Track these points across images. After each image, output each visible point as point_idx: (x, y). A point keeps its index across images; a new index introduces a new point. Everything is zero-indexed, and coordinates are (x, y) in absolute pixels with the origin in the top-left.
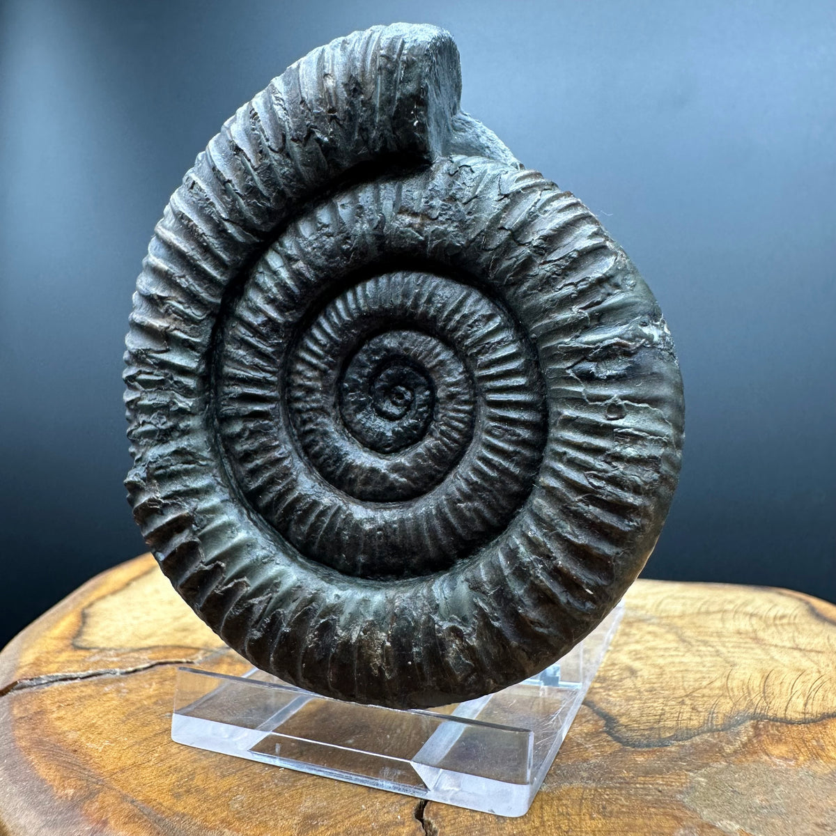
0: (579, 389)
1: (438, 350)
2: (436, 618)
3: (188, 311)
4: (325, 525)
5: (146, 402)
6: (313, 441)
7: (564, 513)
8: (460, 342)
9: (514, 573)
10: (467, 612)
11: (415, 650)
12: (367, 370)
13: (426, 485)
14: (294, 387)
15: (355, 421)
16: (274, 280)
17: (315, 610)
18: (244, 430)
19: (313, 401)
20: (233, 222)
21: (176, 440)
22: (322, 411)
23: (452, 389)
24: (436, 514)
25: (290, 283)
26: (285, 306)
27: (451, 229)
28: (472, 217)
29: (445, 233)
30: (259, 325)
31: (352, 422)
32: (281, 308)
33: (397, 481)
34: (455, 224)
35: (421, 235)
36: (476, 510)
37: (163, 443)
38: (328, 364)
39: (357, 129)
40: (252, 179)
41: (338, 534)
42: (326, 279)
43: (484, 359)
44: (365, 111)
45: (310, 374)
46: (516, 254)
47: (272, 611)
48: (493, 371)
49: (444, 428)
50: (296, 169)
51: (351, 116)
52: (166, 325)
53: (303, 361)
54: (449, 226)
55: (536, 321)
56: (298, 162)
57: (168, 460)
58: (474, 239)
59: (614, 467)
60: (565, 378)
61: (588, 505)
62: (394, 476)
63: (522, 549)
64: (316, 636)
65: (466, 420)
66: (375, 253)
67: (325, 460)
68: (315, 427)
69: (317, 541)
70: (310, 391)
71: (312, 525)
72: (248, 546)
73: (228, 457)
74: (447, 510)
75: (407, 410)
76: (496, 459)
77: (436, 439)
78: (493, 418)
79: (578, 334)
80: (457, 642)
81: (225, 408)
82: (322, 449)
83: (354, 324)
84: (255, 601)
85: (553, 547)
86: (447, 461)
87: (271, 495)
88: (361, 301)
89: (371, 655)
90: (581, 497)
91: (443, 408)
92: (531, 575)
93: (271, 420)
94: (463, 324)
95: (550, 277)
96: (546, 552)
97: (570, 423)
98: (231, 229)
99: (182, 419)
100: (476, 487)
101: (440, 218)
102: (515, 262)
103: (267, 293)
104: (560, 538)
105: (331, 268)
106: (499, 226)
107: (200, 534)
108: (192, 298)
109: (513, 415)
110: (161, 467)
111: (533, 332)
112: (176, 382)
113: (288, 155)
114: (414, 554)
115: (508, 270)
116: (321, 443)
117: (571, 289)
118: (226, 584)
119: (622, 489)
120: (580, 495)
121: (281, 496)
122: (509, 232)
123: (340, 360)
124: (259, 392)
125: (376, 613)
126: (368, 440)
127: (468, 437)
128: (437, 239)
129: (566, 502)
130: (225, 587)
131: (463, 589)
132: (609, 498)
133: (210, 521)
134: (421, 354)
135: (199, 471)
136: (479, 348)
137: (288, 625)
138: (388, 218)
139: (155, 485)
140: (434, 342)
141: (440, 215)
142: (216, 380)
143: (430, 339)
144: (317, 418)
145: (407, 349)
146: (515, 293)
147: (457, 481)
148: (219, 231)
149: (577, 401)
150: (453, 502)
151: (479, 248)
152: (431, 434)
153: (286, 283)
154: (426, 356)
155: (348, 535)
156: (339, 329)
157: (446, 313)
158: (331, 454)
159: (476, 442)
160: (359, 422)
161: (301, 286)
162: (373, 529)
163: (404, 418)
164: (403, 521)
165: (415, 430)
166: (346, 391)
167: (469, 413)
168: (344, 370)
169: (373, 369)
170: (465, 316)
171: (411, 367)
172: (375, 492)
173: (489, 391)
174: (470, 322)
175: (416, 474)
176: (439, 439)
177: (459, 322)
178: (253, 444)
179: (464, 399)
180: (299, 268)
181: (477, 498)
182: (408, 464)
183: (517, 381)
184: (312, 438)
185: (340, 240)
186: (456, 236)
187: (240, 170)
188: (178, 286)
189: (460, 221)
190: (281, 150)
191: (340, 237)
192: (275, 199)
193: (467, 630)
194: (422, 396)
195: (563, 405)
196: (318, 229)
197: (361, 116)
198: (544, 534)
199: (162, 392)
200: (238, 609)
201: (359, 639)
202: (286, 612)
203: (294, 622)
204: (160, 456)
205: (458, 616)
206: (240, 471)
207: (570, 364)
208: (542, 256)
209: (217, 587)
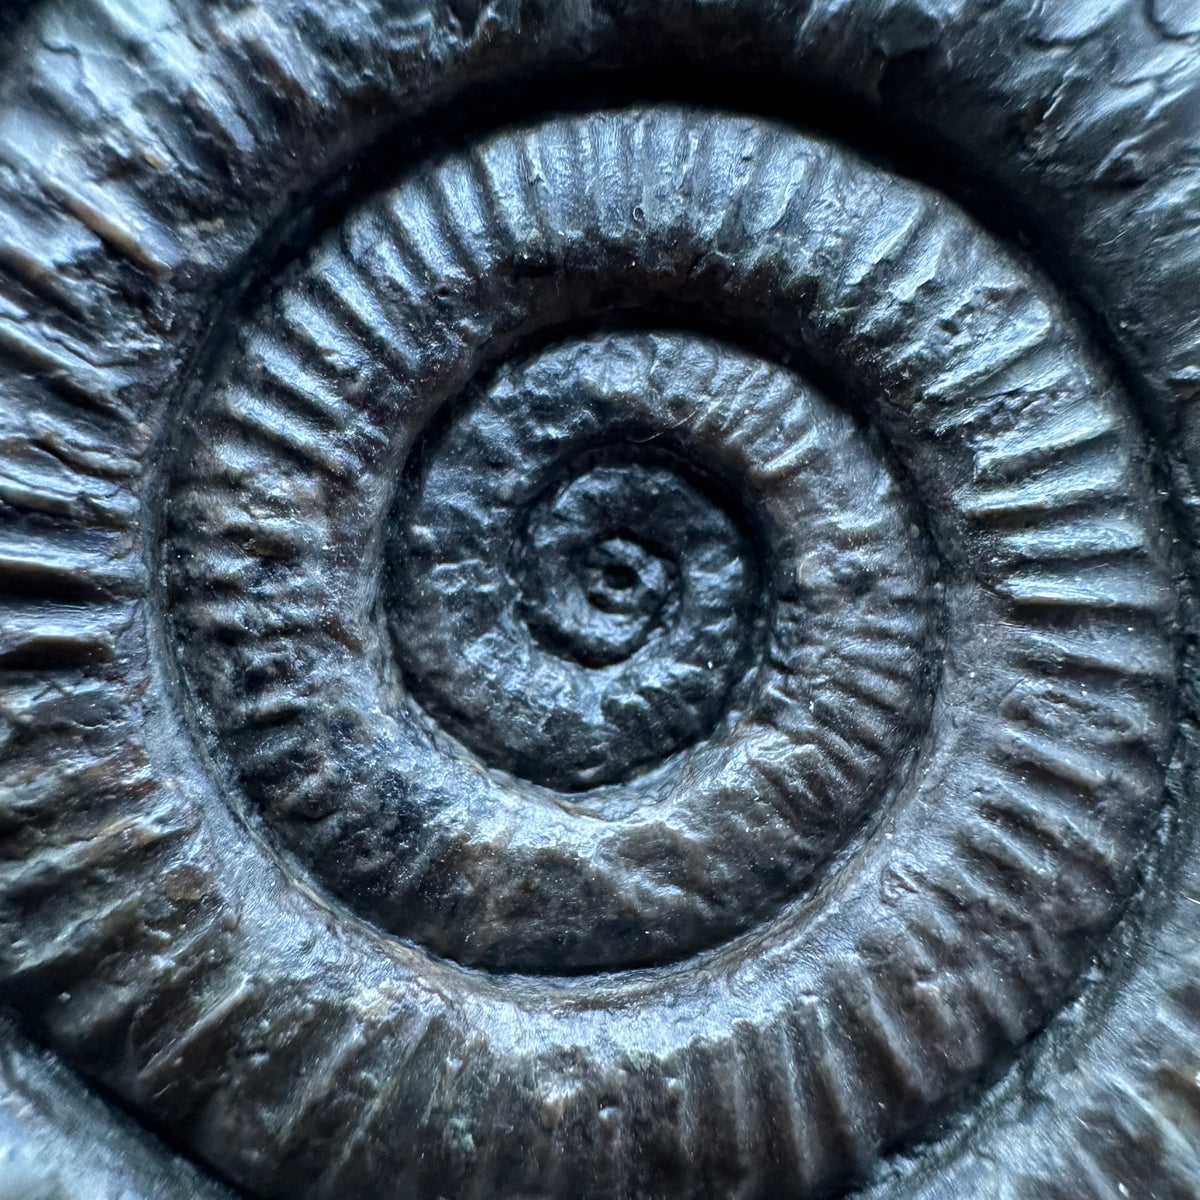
1: (794, 414)
4: (376, 1104)
6: (296, 755)
8: (904, 385)
12: (507, 482)
13: (750, 902)
14: (202, 538)
15: (461, 668)
16: (132, 78)
19: (295, 596)
22: (332, 633)
23: (859, 555)
24: (833, 1026)
25: (213, 97)
26: (180, 198)
30: (62, 268)
31: (444, 675)
33: (645, 897)
38: (363, 449)
42: (360, 104)
43: (997, 449)
45: (280, 487)
48: (1038, 493)
49: (827, 697)
53: (249, 433)
62: (633, 881)
65: (908, 667)
67: (347, 828)
68: (302, 701)
69: (337, 1164)
70: (277, 554)
74: (877, 1010)
75: (648, 628)
76: (1053, 814)
77: (798, 738)
78: (1039, 667)
82: (336, 789)
83: (477, 297)
87: (124, 995)
91: (826, 626)
93: (111, 679)
94: (923, 316)
100: (979, 916)
103: (94, 129)
105: (394, 57)
109: (1105, 649)
114: (737, 1174)
115: (1123, 123)
116: (330, 765)
121: (173, 997)
123: (400, 438)
124: (62, 559)
126: (513, 742)
127: (916, 730)
134: (737, 422)
136: (982, 409)
140: (782, 383)
143: (764, 369)
144: (310, 665)
145: (679, 405)
146: (1128, 215)
151: (1013, 32)
152: (766, 716)
153: (192, 94)
154: (758, 431)
155: (471, 1129)
156: (412, 313)
157: (858, 274)
158: (374, 805)
159: (958, 751)
160: (477, 675)
161: (257, 117)
162: (580, 1098)
163: (641, 656)
164: (700, 1059)
165: (692, 700)
166: (424, 555)
167: (917, 643)
168: (412, 471)
169: (533, 475)
170: (930, 289)
171: (680, 472)
172: (555, 940)
173: (1022, 565)
174: (949, 313)
175: (724, 870)
176: (810, 738)
177: (908, 308)
178: (29, 780)
179: (899, 592)
180: (250, 35)
181: (980, 956)
182: (690, 835)
183: (1119, 532)
184: (287, 743)
194: (713, 578)
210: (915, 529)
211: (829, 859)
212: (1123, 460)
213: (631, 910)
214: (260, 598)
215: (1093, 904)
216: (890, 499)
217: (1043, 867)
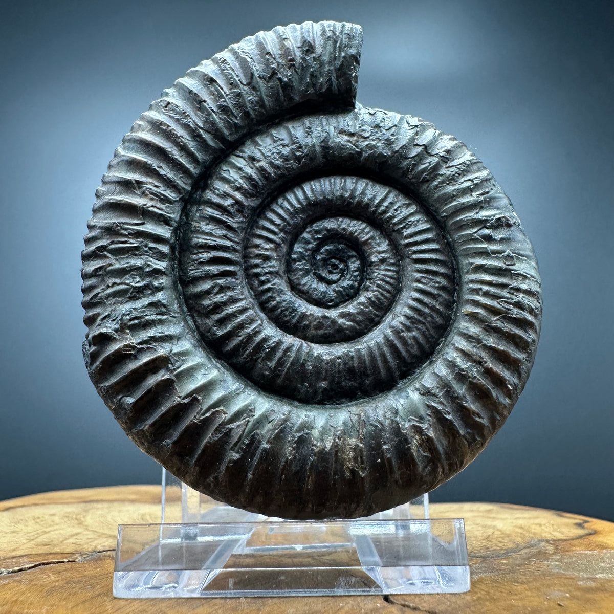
0: (485, 246)
1: (367, 230)
2: (398, 419)
3: (165, 193)
4: (292, 359)
5: (118, 266)
6: (271, 297)
7: (486, 330)
8: (388, 221)
9: (455, 378)
10: (423, 411)
11: (385, 447)
12: (310, 246)
13: (367, 326)
14: (251, 257)
15: (303, 283)
16: (240, 174)
17: (291, 428)
18: (213, 287)
19: (270, 266)
20: (206, 131)
21: (148, 297)
22: (276, 274)
23: (383, 255)
24: (385, 343)
25: (254, 176)
26: (248, 193)
27: (379, 145)
28: (395, 137)
29: (375, 147)
30: (228, 205)
31: (299, 284)
32: (245, 194)
33: (344, 324)
34: (382, 142)
35: (357, 148)
36: (414, 338)
37: (137, 299)
38: (281, 239)
39: (309, 75)
40: (226, 102)
41: (303, 365)
42: (281, 176)
43: (408, 232)
44: (315, 64)
45: (267, 246)
46: (428, 161)
47: (251, 431)
48: (418, 238)
49: (379, 282)
50: (261, 99)
51: (304, 67)
52: (144, 203)
53: (260, 237)
54: (378, 143)
55: (446, 204)
56: (263, 93)
57: (144, 311)
58: (398, 151)
59: (516, 296)
60: (473, 240)
61: (503, 323)
62: (341, 321)
63: (458, 360)
64: (294, 449)
65: (395, 276)
66: (320, 159)
67: (283, 311)
68: (272, 286)
69: (284, 373)
70: (267, 258)
71: (280, 359)
72: (221, 381)
73: (190, 315)
74: (393, 338)
75: (341, 276)
76: (426, 300)
77: (373, 291)
79: (477, 211)
80: (417, 437)
81: (192, 272)
82: (279, 303)
83: (303, 210)
84: (233, 426)
85: (484, 354)
86: (383, 307)
87: (240, 338)
88: (309, 194)
89: (345, 459)
90: (497, 318)
91: (377, 269)
92: (469, 377)
93: (237, 279)
94: (390, 208)
95: (454, 175)
96: (478, 359)
97: (480, 268)
98: (205, 136)
99: (156, 278)
100: (413, 320)
101: (371, 138)
102: (429, 166)
104: (487, 348)
105: (286, 168)
106: (415, 143)
107: (175, 373)
108: (169, 183)
109: (433, 268)
110: (136, 318)
111: (444, 212)
112: (151, 248)
113: (254, 88)
114: (368, 376)
115: (424, 170)
116: (278, 299)
117: (468, 184)
118: (204, 414)
119: (524, 311)
120: (497, 315)
121: (250, 337)
122: (422, 147)
123: (289, 238)
124: (229, 256)
125: (345, 424)
126: (314, 297)
128: (370, 150)
129: (487, 322)
130: (204, 417)
131: (415, 396)
132: (518, 316)
133: (185, 362)
134: (356, 232)
135: (171, 321)
136: (404, 224)
137: (268, 442)
138: (332, 136)
139: (128, 334)
140: (364, 225)
141: (371, 135)
142: (180, 253)
143: (360, 222)
144: (273, 280)
145: (344, 229)
146: (428, 187)
147: (397, 318)
148: (195, 136)
149: (484, 254)
150: (397, 332)
151: (401, 157)
152: (367, 289)
153: (251, 175)
154: (360, 233)
155: (311, 365)
156: (291, 213)
157: (376, 202)
158: (287, 306)
159: (407, 290)
160: (306, 284)
161: (262, 179)
162: (333, 358)
163: (341, 281)
165: (351, 288)
166: (295, 260)
167: (397, 272)
168: (291, 246)
169: (316, 245)
170: (391, 203)
171: (345, 244)
172: (326, 334)
173: (415, 252)
174: (395, 208)
175: (360, 318)
176: (376, 291)
177: (387, 207)
178: (222, 297)
179: (392, 262)
180: (261, 166)
181: (415, 329)
182: (354, 312)
184: (269, 294)
185: (294, 149)
186: (383, 149)
187: (214, 94)
188: (156, 174)
189: (386, 140)
190: (248, 84)
191: (294, 147)
192: (241, 117)
193: (425, 426)
194: (354, 265)
195: (473, 257)
196: (275, 141)
197: (312, 67)
198: (474, 347)
199: (136, 257)
200: (217, 434)
201: (335, 445)
202: (264, 432)
203: (273, 439)
204: (133, 309)
205: (415, 417)
206: (206, 323)
207: (475, 230)
208: (446, 162)
209: (195, 417)
210: (394, 251)
211: (382, 317)
212: (435, 233)
213: (341, 326)
214: (263, 267)
215: (439, 320)
216: (388, 244)
217: (427, 310)
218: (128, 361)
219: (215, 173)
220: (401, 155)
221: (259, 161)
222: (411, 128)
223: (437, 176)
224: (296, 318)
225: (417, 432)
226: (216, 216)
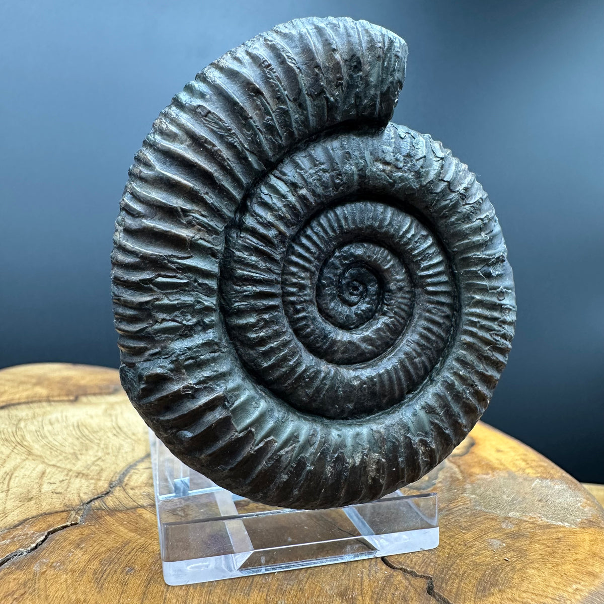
0: (486, 283)
1: (389, 258)
2: (410, 436)
3: (212, 223)
4: (327, 386)
6: (306, 325)
7: (479, 358)
8: (408, 253)
9: (453, 398)
10: (428, 428)
11: (400, 460)
12: (339, 271)
13: (382, 348)
14: (288, 285)
15: (330, 307)
16: (283, 201)
17: (328, 449)
18: (258, 321)
19: (305, 295)
20: (252, 152)
21: (198, 334)
22: (311, 302)
23: (400, 283)
24: (401, 368)
25: (298, 206)
26: (291, 223)
27: (410, 176)
28: (424, 170)
29: (407, 179)
30: (272, 236)
31: (328, 309)
32: (287, 224)
33: (366, 348)
35: (391, 178)
36: (423, 362)
37: (187, 337)
39: (353, 95)
40: (272, 120)
41: (336, 391)
42: (320, 204)
43: (425, 264)
44: (362, 84)
45: (303, 275)
46: (450, 197)
47: (297, 456)
48: (431, 272)
49: (396, 310)
50: (307, 118)
51: (351, 86)
52: (192, 235)
53: (296, 264)
54: (409, 174)
55: (459, 241)
56: (309, 112)
57: (198, 351)
58: (426, 185)
59: (503, 328)
60: (477, 277)
61: (492, 352)
62: (364, 346)
63: (456, 383)
64: (332, 467)
65: (409, 304)
66: (356, 187)
67: (315, 338)
68: (307, 315)
69: (320, 398)
70: (302, 287)
71: (317, 388)
72: (269, 411)
75: (361, 298)
76: (435, 328)
77: (391, 317)
78: (431, 302)
79: (484, 249)
80: (422, 448)
81: (237, 304)
82: (313, 331)
83: (336, 238)
84: (282, 452)
85: (475, 378)
86: (396, 332)
87: (284, 370)
88: (343, 222)
89: (369, 471)
90: (488, 348)
91: (395, 297)
92: (464, 398)
93: (279, 312)
94: (412, 240)
95: (469, 214)
96: (471, 383)
97: (480, 304)
98: (251, 159)
99: (206, 316)
100: (423, 347)
101: (404, 169)
102: (450, 203)
103: (276, 211)
104: (478, 373)
105: (325, 196)
106: (440, 178)
107: (231, 409)
108: (214, 212)
109: (443, 299)
110: (191, 358)
111: (455, 247)
112: (200, 284)
113: (300, 106)
114: (385, 396)
115: (445, 207)
116: (312, 326)
117: (478, 223)
118: (257, 445)
120: (488, 345)
121: (293, 369)
122: (446, 184)
123: (321, 264)
125: (369, 442)
126: (340, 321)
127: (410, 315)
128: (402, 182)
129: (480, 351)
130: (258, 447)
131: (422, 414)
132: (503, 346)
133: (238, 397)
134: (379, 260)
135: (222, 358)
136: (422, 257)
137: (312, 464)
138: (369, 164)
139: (184, 374)
140: (386, 252)
141: (403, 166)
145: (369, 257)
146: (445, 222)
148: (240, 157)
149: (484, 290)
150: (411, 359)
151: (427, 191)
152: (384, 314)
153: (294, 204)
154: (383, 261)
155: (342, 391)
156: (325, 241)
157: (401, 233)
158: (320, 334)
159: (418, 318)
160: (333, 309)
161: (304, 208)
162: (360, 383)
163: (360, 304)
164: (380, 375)
165: (370, 312)
166: (324, 286)
167: (410, 299)
169: (342, 270)
170: (413, 235)
171: (367, 269)
172: (350, 357)
173: (429, 284)
174: (416, 239)
175: (379, 343)
176: (393, 317)
177: (410, 239)
178: (267, 331)
179: (407, 290)
180: (304, 193)
181: (424, 355)
182: (373, 336)
183: (444, 278)
184: (304, 323)
185: (333, 176)
186: (414, 182)
187: (260, 109)
188: (202, 202)
189: (416, 172)
190: (295, 100)
191: (333, 173)
192: (286, 137)
193: (429, 440)
194: (373, 288)
195: (475, 293)
196: (315, 165)
197: (357, 87)
198: (469, 372)
199: (185, 293)
200: (270, 461)
201: (363, 461)
202: (307, 455)
203: (317, 461)
204: (187, 348)
205: (422, 432)
206: (249, 354)
207: (479, 268)
208: (463, 199)
209: (251, 448)
210: (409, 278)
211: (396, 340)
212: (444, 265)
213: (364, 351)
214: (299, 296)
215: (441, 345)
216: (405, 273)
217: (434, 338)
218: (185, 400)
219: (253, 194)
220: (427, 190)
221: (302, 188)
222: (438, 159)
223: (455, 212)
224: (327, 344)
225: (423, 444)
226: (260, 247)
